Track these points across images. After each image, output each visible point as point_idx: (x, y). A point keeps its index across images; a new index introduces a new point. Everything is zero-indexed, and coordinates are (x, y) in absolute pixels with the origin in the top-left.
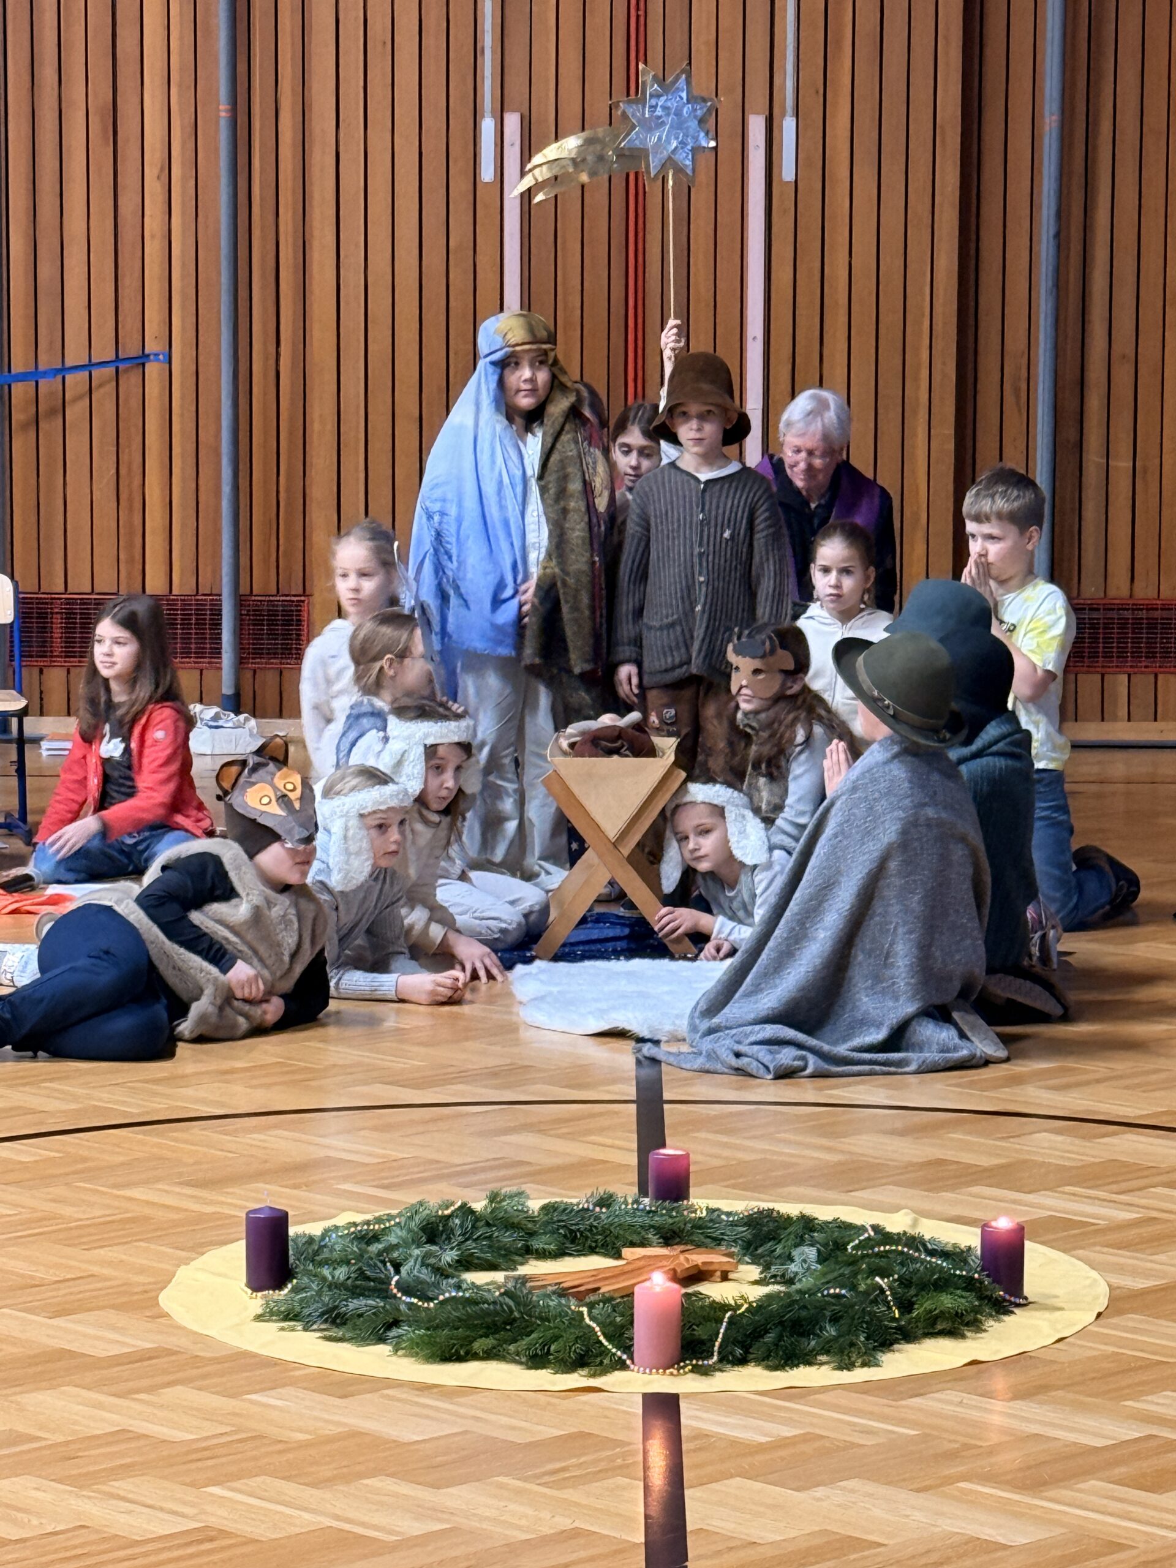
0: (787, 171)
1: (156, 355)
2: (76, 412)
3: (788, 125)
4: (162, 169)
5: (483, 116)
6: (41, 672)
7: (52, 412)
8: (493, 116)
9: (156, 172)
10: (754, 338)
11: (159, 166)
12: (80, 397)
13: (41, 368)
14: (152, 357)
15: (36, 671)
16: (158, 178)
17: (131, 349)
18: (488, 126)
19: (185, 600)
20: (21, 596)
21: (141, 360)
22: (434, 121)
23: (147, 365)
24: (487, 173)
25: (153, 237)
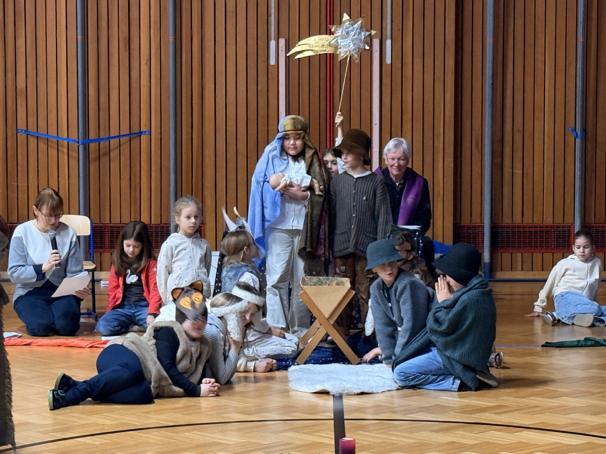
0: (388, 60)
1: (145, 132)
2: (114, 154)
3: (388, 43)
4: (147, 61)
5: (271, 40)
6: (101, 254)
7: (105, 154)
8: (275, 40)
9: (145, 62)
10: (376, 124)
11: (146, 60)
12: (116, 149)
13: (101, 137)
14: (144, 133)
15: (99, 254)
16: (146, 64)
17: (135, 129)
18: (273, 44)
19: (156, 227)
20: (93, 225)
21: (140, 134)
22: (252, 42)
23: (142, 136)
24: (272, 62)
25: (144, 86)
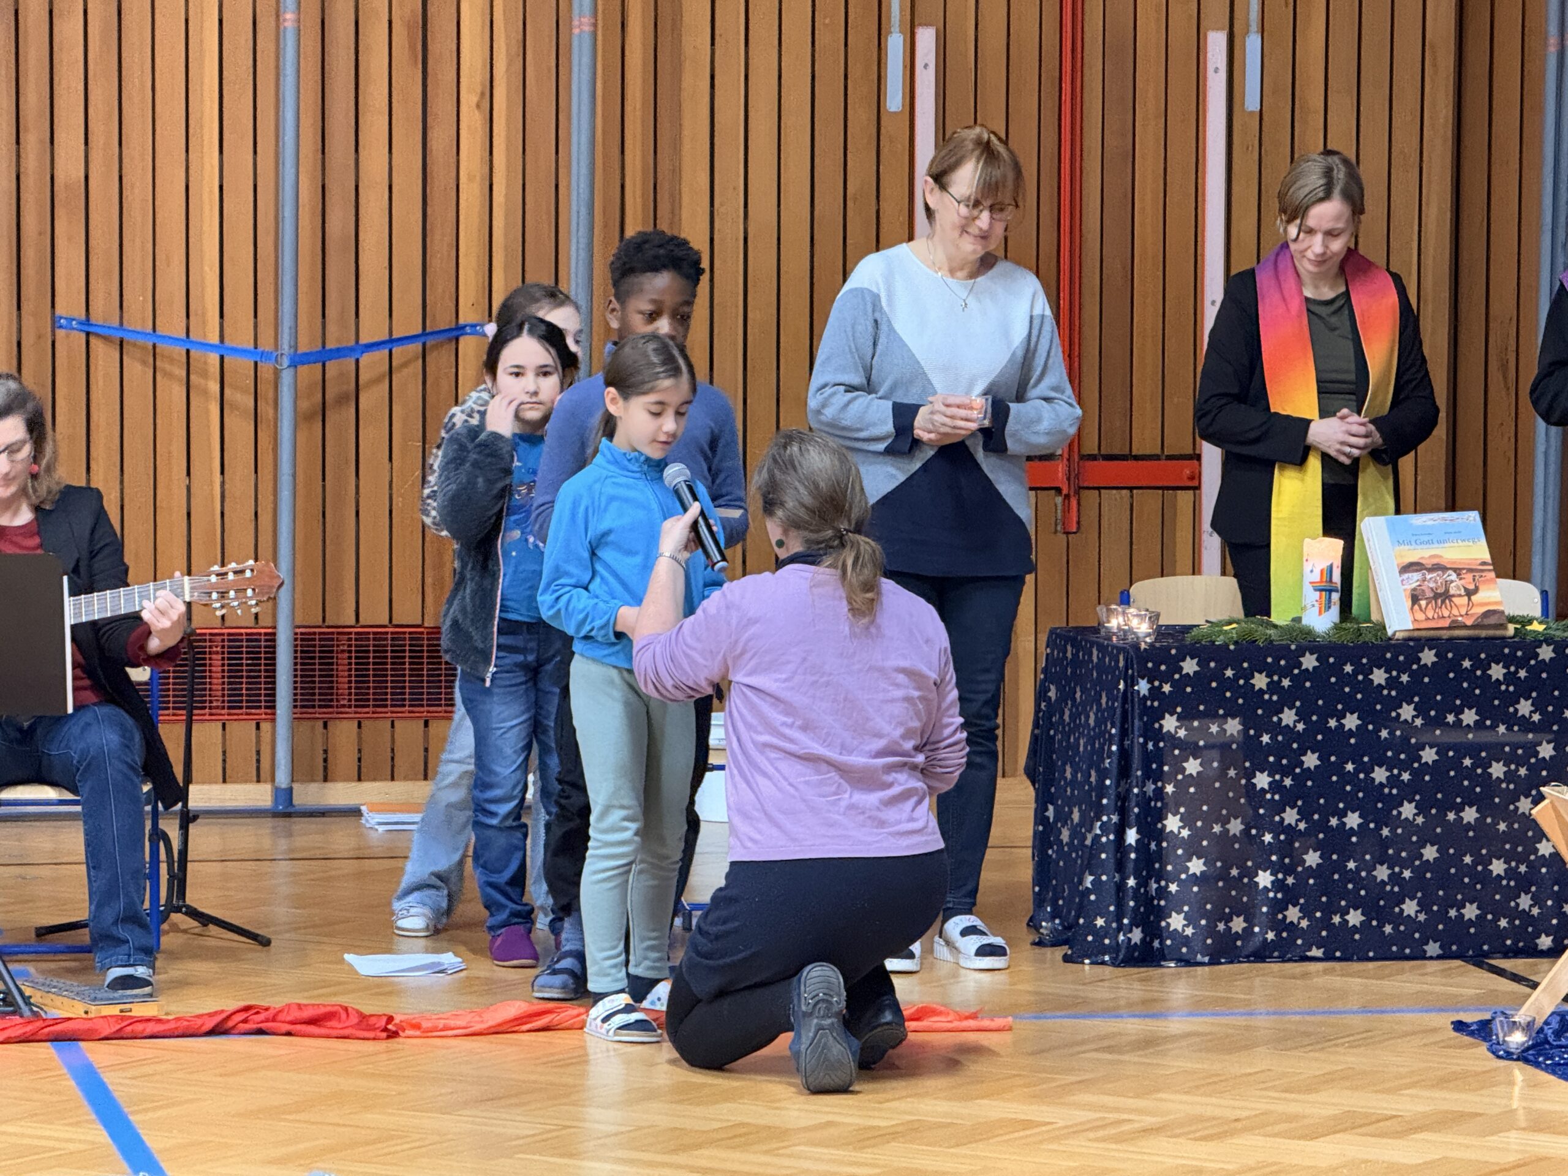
0: (1252, 102)
1: (473, 326)
2: (372, 399)
3: (1252, 44)
4: (483, 94)
5: (889, 32)
7: (342, 400)
8: (902, 32)
9: (475, 99)
11: (479, 91)
12: (377, 381)
13: (330, 345)
14: (468, 329)
15: (320, 723)
16: (478, 106)
17: (442, 320)
18: (895, 43)
21: (456, 332)
22: (830, 38)
23: (462, 340)
24: (894, 101)
25: (471, 179)
